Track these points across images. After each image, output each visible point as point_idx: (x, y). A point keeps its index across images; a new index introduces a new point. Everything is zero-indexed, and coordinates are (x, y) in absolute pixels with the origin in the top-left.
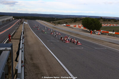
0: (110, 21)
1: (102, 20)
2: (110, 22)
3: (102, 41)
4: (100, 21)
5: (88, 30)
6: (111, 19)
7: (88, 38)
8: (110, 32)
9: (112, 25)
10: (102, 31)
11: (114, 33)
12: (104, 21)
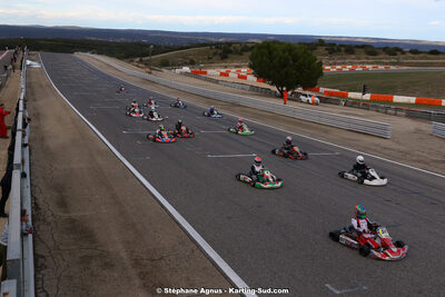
0: (353, 53)
1: (321, 49)
2: (353, 56)
3: (325, 129)
4: (314, 53)
5: (274, 88)
6: (357, 47)
7: (275, 117)
8: (351, 95)
9: (359, 69)
10: (322, 90)
11: (367, 96)
12: (330, 53)
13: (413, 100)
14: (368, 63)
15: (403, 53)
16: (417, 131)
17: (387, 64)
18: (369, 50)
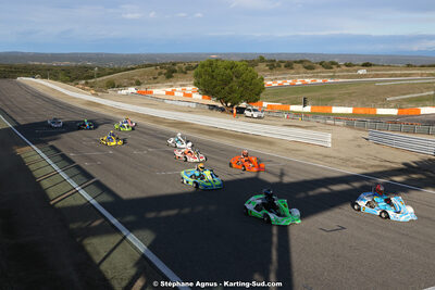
0: (292, 68)
1: (262, 66)
2: (293, 71)
3: (270, 143)
4: (256, 69)
5: (220, 105)
6: (295, 62)
8: (294, 108)
9: (299, 82)
10: (265, 104)
11: (308, 109)
12: (271, 69)
13: (349, 110)
14: (307, 77)
15: (339, 66)
16: (356, 139)
17: (324, 77)
18: (307, 64)
